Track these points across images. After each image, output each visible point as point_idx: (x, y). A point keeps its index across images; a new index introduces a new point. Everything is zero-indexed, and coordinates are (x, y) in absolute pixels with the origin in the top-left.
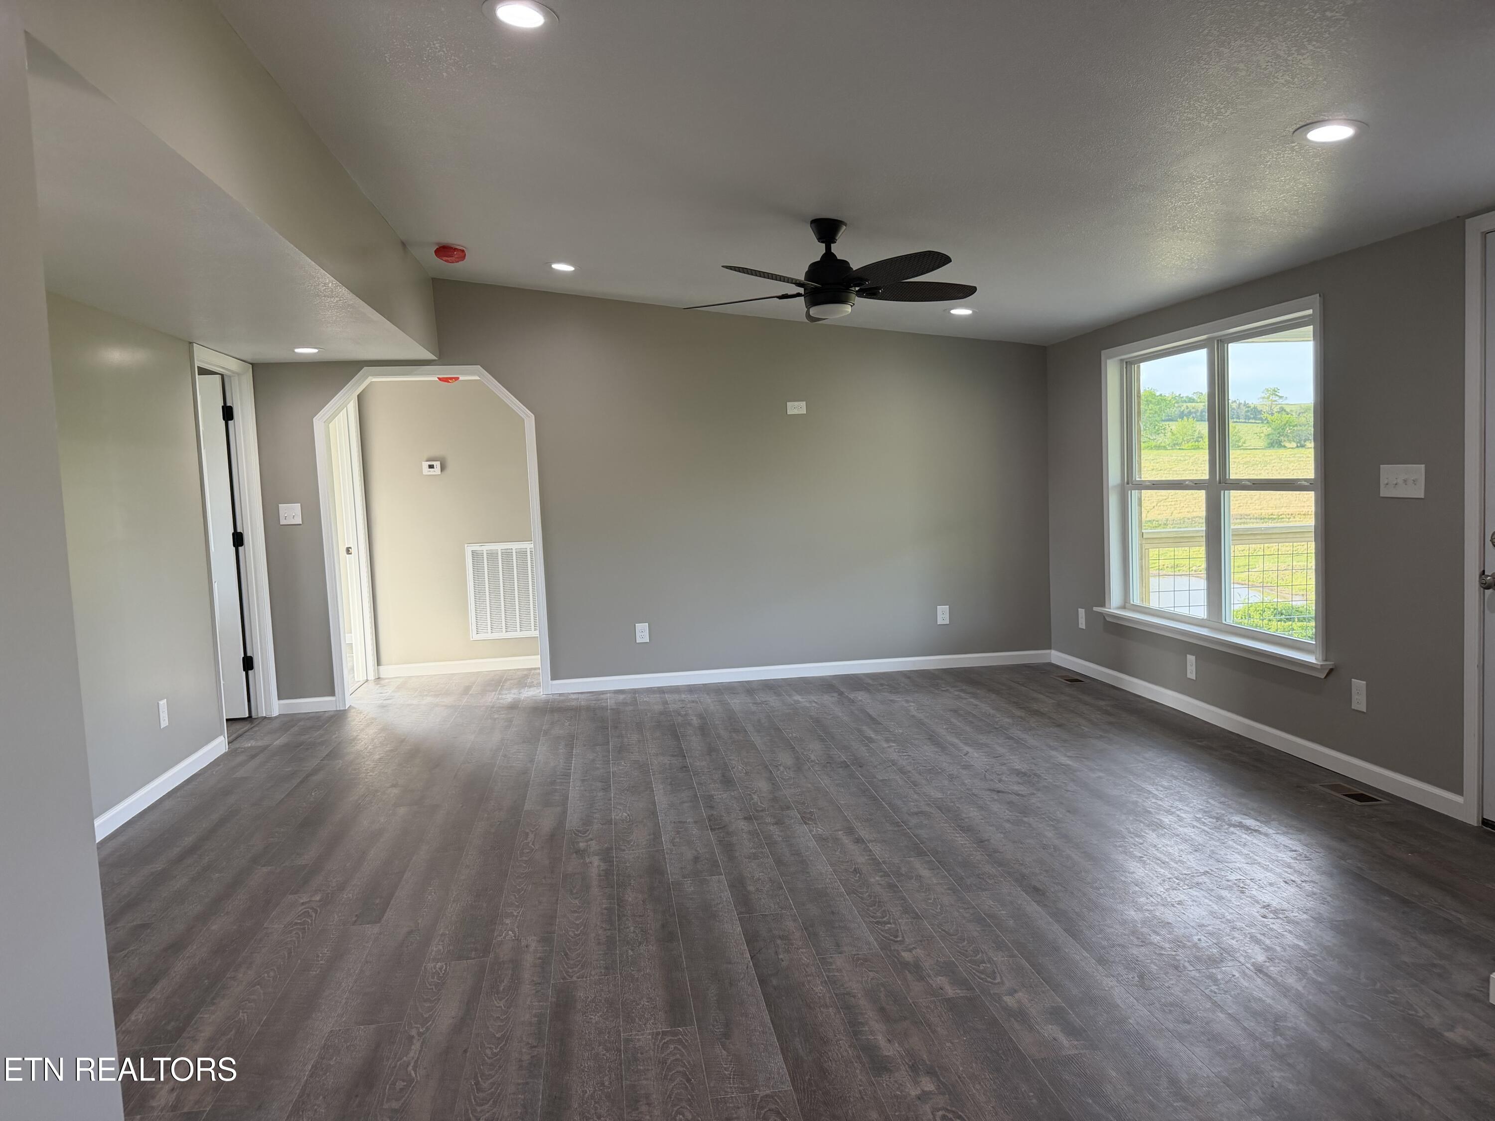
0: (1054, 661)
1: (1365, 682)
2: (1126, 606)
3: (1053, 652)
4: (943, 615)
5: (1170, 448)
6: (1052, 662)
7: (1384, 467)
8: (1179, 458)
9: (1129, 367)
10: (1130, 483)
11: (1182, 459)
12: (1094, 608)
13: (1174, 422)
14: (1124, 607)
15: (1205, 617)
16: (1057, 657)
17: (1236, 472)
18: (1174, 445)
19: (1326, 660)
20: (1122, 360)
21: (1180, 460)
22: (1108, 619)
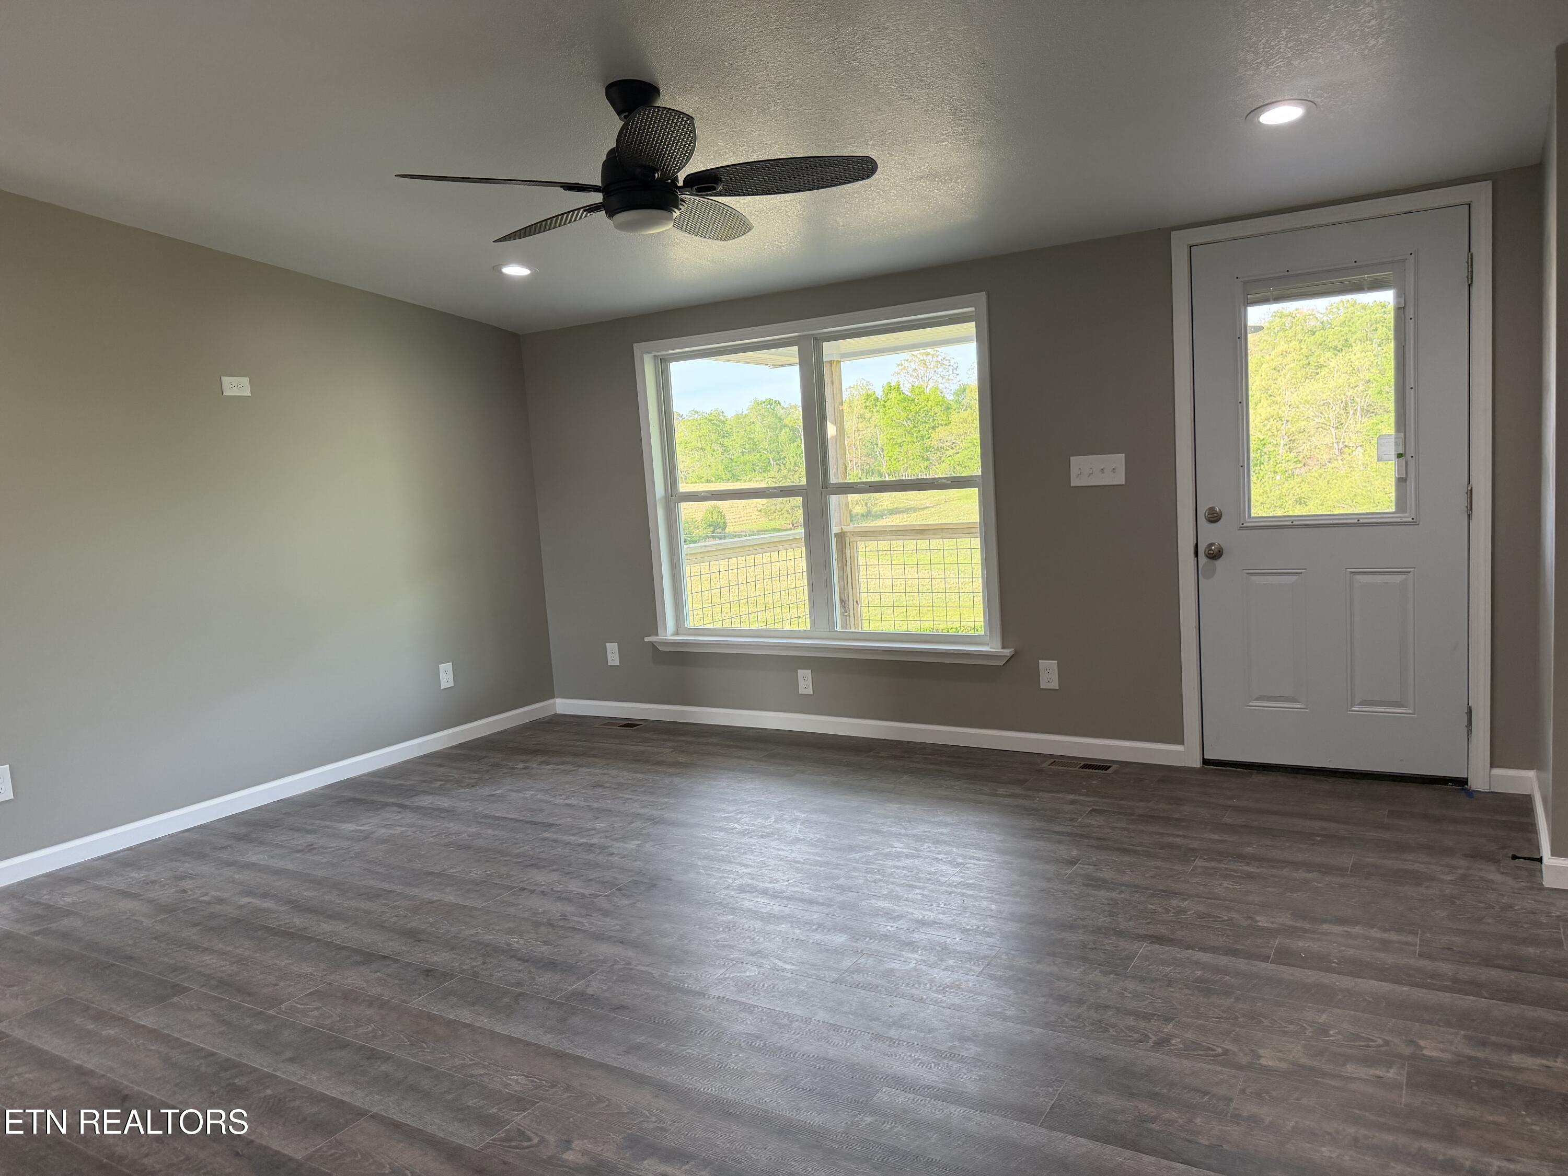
0: (560, 711)
1: (1056, 661)
2: (679, 632)
3: (558, 701)
4: (446, 676)
6: (558, 712)
7: (1073, 459)
9: (663, 364)
10: (674, 497)
12: (645, 638)
14: (677, 634)
15: (809, 628)
16: (563, 706)
17: (839, 476)
19: (1003, 647)
20: (655, 356)
22: (661, 649)
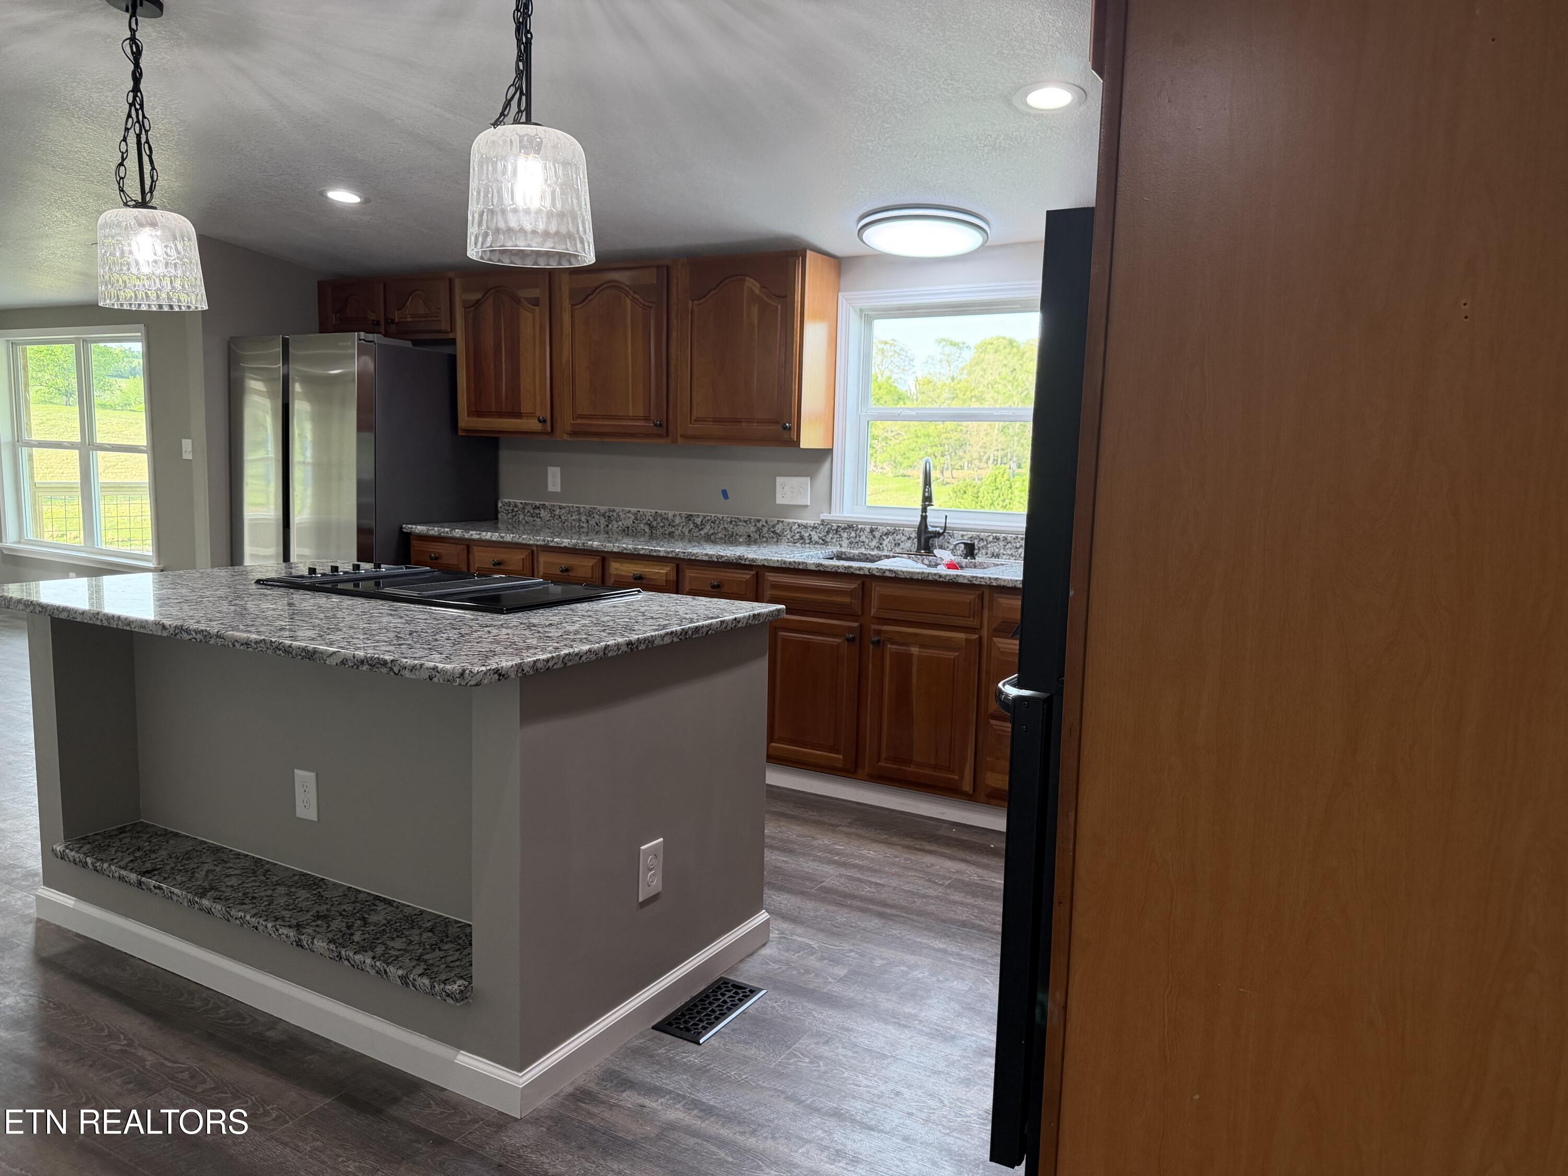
5: (121, 408)
8: (130, 421)
9: (13, 346)
10: (19, 443)
11: (133, 422)
13: (124, 380)
14: (19, 542)
17: (100, 439)
18: (125, 405)
19: (159, 564)
20: (7, 340)
21: (131, 423)
22: (5, 552)
